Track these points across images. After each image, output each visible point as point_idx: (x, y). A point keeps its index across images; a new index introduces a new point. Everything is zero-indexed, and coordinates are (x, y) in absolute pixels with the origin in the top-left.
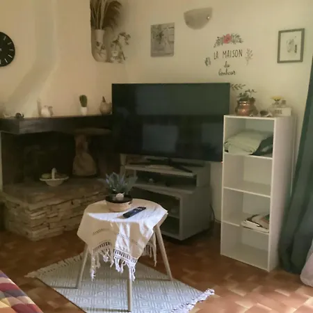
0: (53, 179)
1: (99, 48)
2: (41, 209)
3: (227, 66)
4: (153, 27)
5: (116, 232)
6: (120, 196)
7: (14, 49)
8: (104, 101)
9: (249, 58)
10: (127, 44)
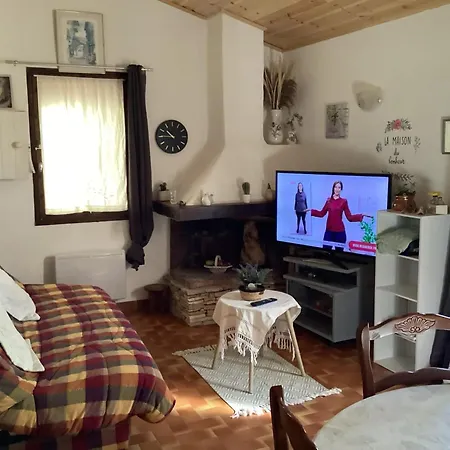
0: (216, 267)
1: (274, 129)
2: (200, 295)
3: (396, 154)
4: (329, 107)
5: (240, 318)
6: (252, 286)
7: (187, 135)
8: (269, 187)
9: (416, 146)
10: (301, 125)
